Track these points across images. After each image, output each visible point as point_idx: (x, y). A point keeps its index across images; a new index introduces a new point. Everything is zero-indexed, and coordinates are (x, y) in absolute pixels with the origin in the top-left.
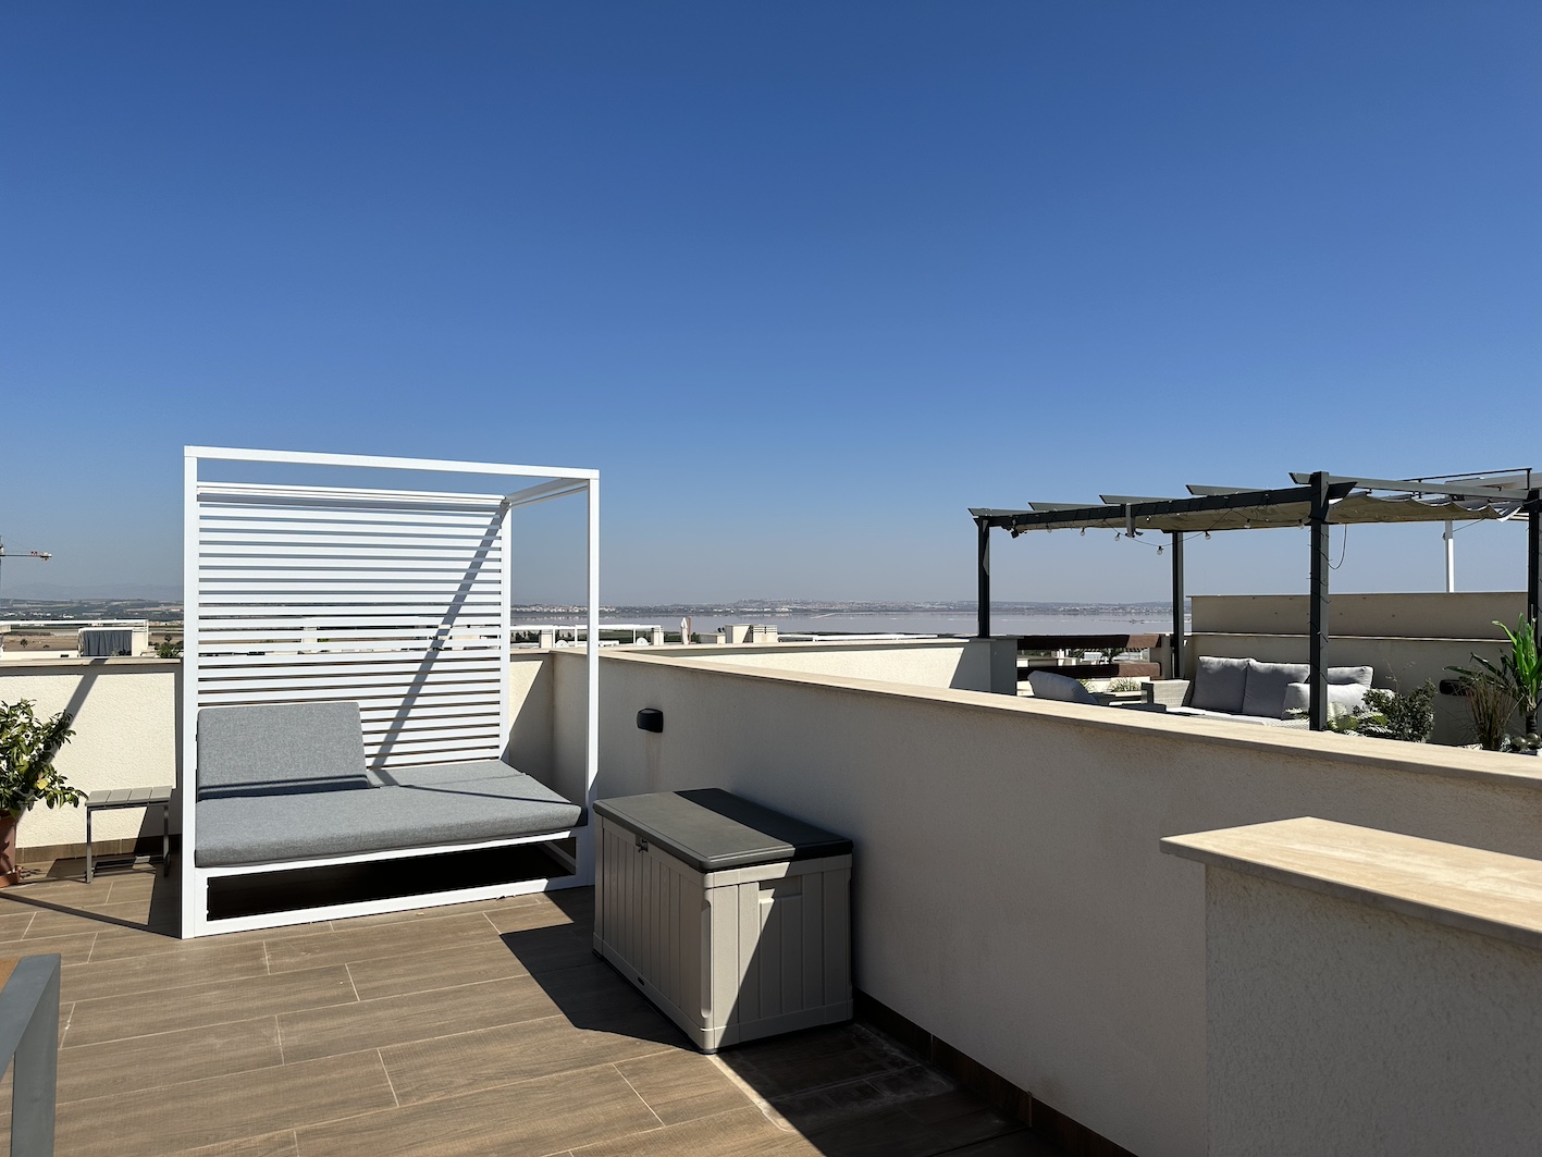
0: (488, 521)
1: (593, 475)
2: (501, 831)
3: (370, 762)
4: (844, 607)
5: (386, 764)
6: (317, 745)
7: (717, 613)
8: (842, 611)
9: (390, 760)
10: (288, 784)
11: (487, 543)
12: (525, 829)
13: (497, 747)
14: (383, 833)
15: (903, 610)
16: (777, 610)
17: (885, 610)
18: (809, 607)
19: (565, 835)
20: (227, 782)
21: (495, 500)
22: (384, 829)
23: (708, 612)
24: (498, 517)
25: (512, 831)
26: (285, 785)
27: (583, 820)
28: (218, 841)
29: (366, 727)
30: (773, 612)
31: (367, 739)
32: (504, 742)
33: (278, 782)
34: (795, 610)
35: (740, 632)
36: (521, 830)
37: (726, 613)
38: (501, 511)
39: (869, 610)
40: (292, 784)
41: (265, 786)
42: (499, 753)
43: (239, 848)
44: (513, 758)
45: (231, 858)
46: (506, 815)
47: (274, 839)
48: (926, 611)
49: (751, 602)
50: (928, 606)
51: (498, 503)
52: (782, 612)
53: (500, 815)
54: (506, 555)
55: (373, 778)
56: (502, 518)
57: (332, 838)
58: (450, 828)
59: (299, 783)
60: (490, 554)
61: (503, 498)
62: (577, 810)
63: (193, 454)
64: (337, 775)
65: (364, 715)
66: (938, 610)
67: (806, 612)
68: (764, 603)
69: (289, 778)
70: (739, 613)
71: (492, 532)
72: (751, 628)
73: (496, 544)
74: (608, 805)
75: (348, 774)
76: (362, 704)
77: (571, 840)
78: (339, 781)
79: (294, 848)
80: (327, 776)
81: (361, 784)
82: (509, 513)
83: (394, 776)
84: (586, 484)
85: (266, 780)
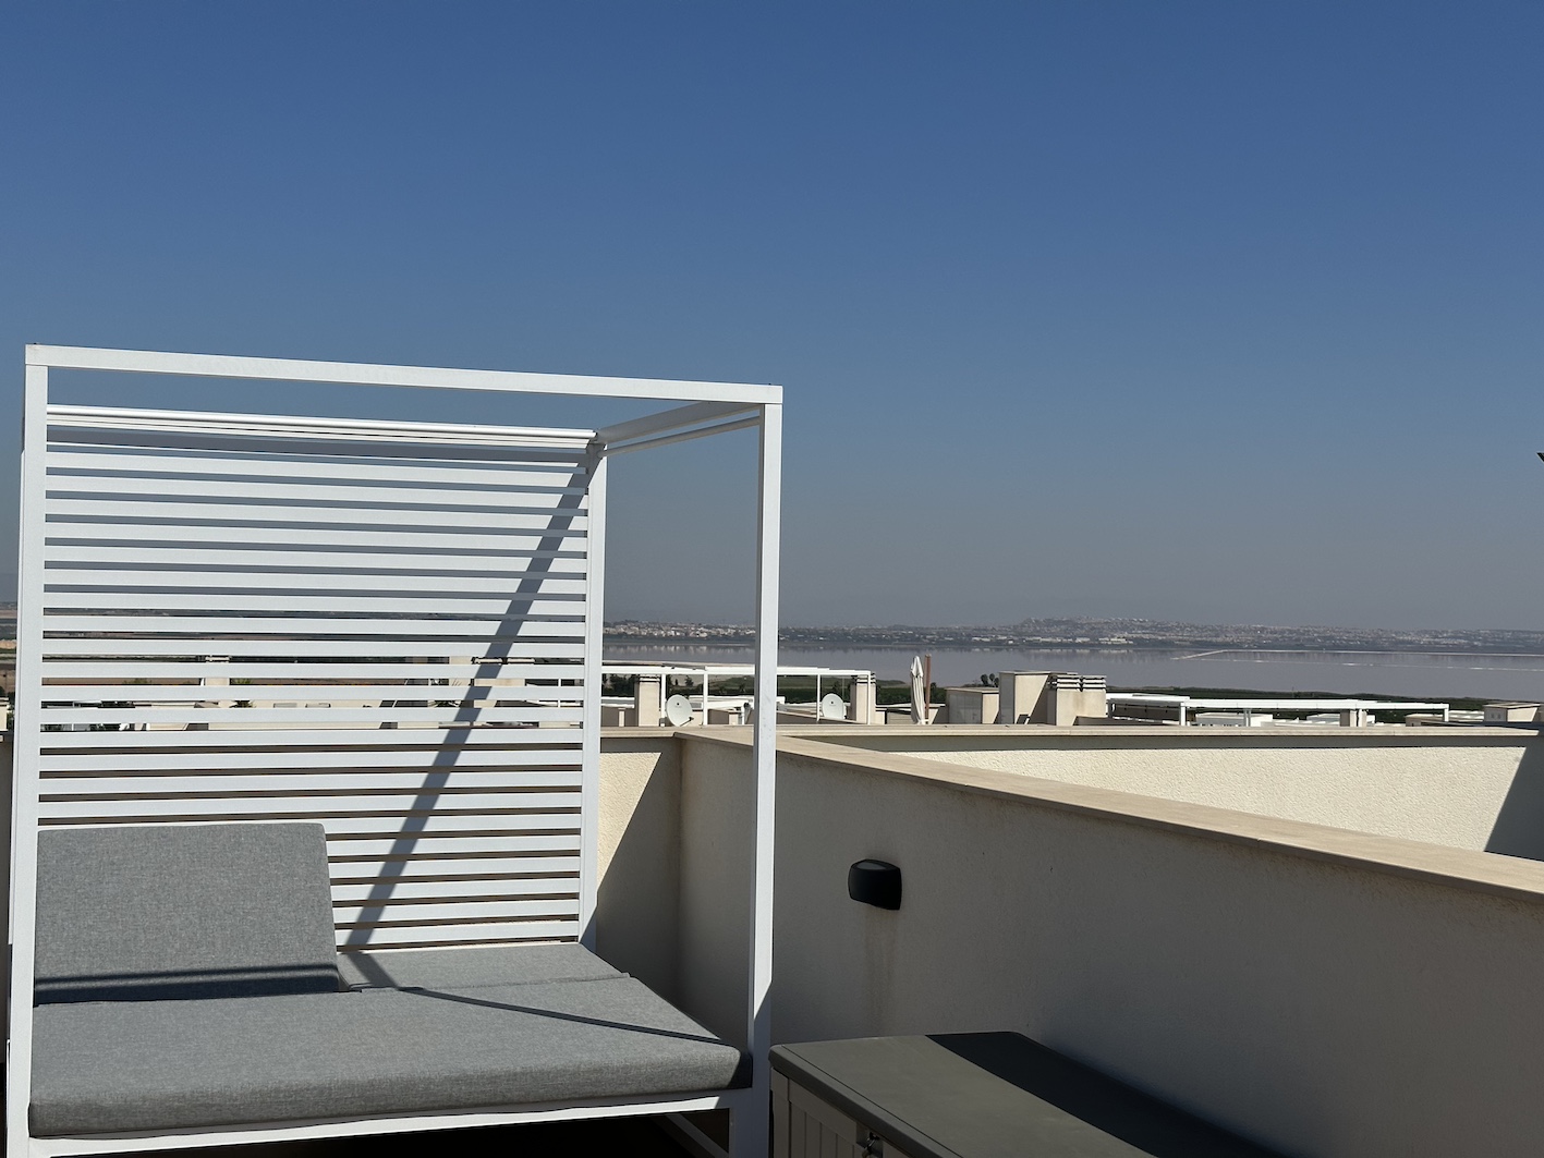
0: (563, 480)
1: (771, 396)
2: (588, 1090)
3: (342, 937)
4: (1243, 637)
5: (372, 941)
6: (249, 905)
7: (981, 644)
8: (1238, 646)
9: (379, 936)
10: (195, 979)
11: (560, 523)
12: (634, 1088)
13: (574, 918)
14: (371, 1084)
15: (1374, 646)
16: (1103, 640)
17: (1333, 646)
18: (1171, 636)
19: (709, 1103)
20: (84, 972)
21: (577, 438)
22: (372, 1076)
23: (962, 642)
24: (583, 471)
25: (609, 1090)
26: (188, 979)
27: (743, 1076)
28: (71, 1089)
29: (336, 871)
30: (1094, 646)
31: (339, 892)
32: (587, 907)
33: (176, 974)
34: (1139, 643)
35: (1028, 690)
36: (625, 1090)
37: (998, 645)
38: (585, 461)
39: (1298, 644)
40: (201, 979)
41: (152, 981)
42: (578, 929)
43: (109, 1103)
44: (603, 939)
45: (94, 1123)
46: (597, 1059)
47: (171, 1089)
48: (1421, 648)
49: (1050, 623)
50: (1425, 639)
51: (583, 444)
52: (1114, 646)
53: (586, 1057)
54: (596, 545)
55: (349, 972)
56: (590, 473)
57: (277, 1091)
58: (493, 1079)
59: (215, 978)
60: (567, 544)
61: (592, 434)
62: (732, 1055)
63: (40, 359)
64: (284, 962)
65: (334, 848)
66: (1448, 648)
67: (1164, 647)
68: (1076, 626)
69: (196, 966)
70: (1025, 644)
71: (571, 501)
72: (1052, 679)
73: (577, 524)
74: (796, 1053)
75: (304, 961)
76: (331, 826)
77: (719, 1115)
78: (287, 974)
79: (208, 1106)
80: (266, 964)
81: (325, 983)
82: (603, 464)
83: (386, 967)
84: (757, 413)
85: (153, 970)
